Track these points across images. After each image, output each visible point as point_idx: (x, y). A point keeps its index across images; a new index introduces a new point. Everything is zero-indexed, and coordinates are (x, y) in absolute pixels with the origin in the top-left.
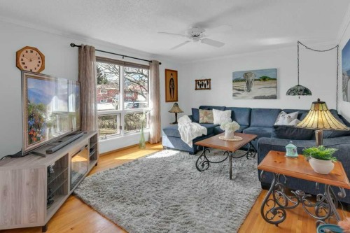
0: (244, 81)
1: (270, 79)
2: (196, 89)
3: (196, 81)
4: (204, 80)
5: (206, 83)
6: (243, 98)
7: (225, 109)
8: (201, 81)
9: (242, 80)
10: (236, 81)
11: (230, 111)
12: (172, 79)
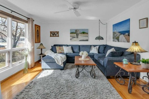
0: (75, 33)
1: (86, 33)
2: (51, 36)
3: (51, 32)
4: (55, 32)
5: (56, 33)
6: (75, 41)
7: (67, 46)
8: (53, 32)
9: (74, 33)
10: (71, 33)
11: (71, 47)
12: (38, 30)
